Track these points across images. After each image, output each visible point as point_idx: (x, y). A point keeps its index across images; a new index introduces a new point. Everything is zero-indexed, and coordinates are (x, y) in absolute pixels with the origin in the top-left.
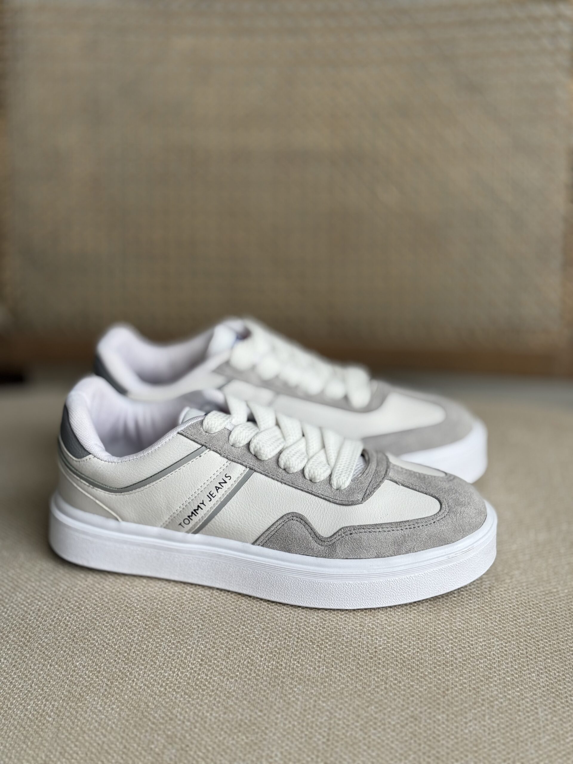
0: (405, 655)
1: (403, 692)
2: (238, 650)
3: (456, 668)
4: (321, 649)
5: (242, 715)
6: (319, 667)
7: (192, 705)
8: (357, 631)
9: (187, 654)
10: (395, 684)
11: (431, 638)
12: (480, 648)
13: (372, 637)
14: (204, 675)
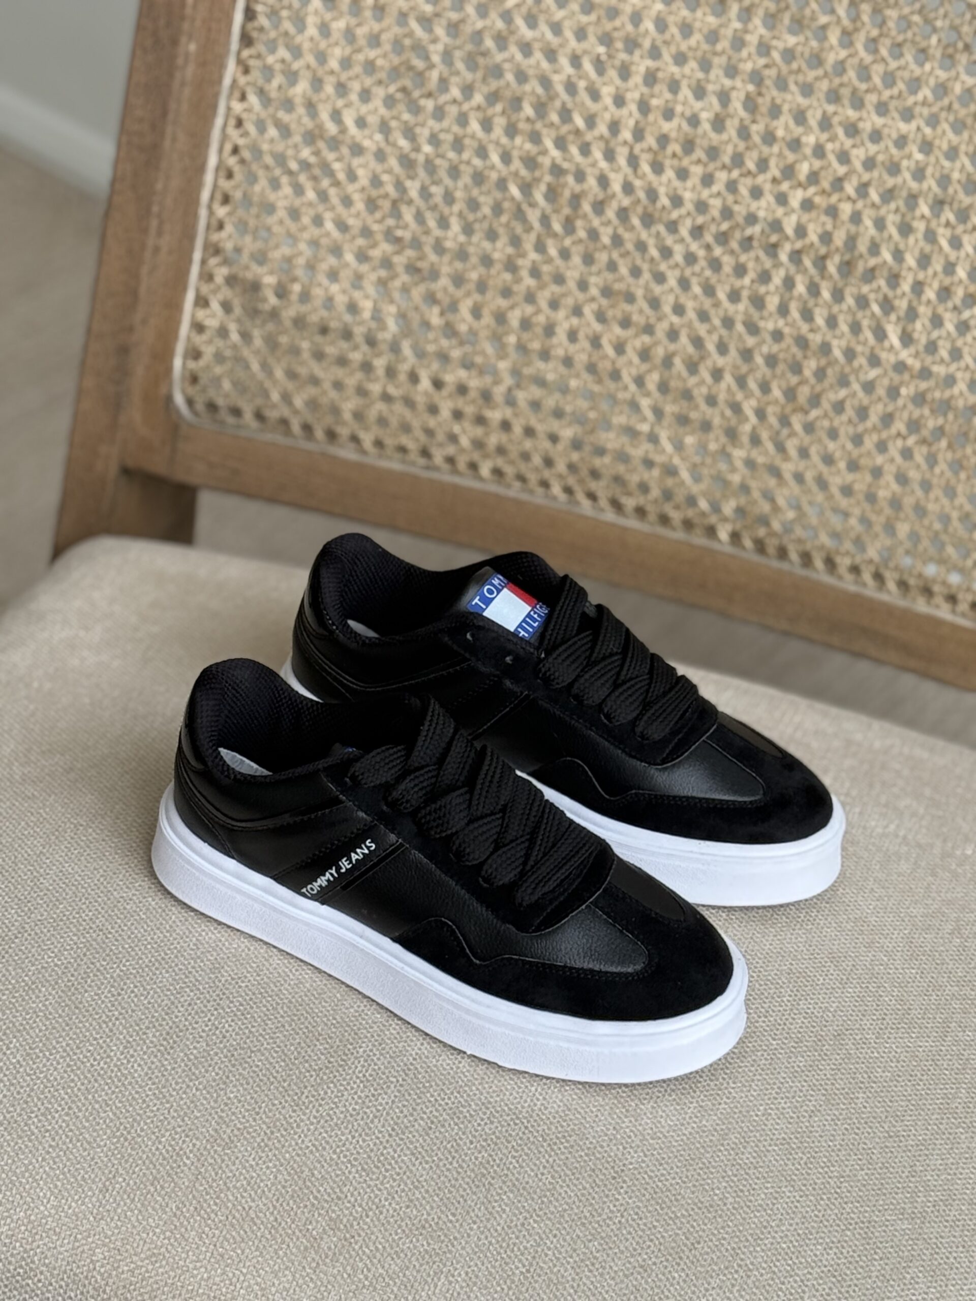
0: (660, 1184)
1: (640, 1233)
2: (443, 1126)
3: (721, 1216)
4: (552, 1150)
5: (429, 1214)
6: (543, 1174)
7: (369, 1186)
8: (606, 1135)
9: (376, 1117)
10: (634, 1220)
11: (701, 1169)
12: (763, 1196)
13: (625, 1148)
14: (390, 1150)
